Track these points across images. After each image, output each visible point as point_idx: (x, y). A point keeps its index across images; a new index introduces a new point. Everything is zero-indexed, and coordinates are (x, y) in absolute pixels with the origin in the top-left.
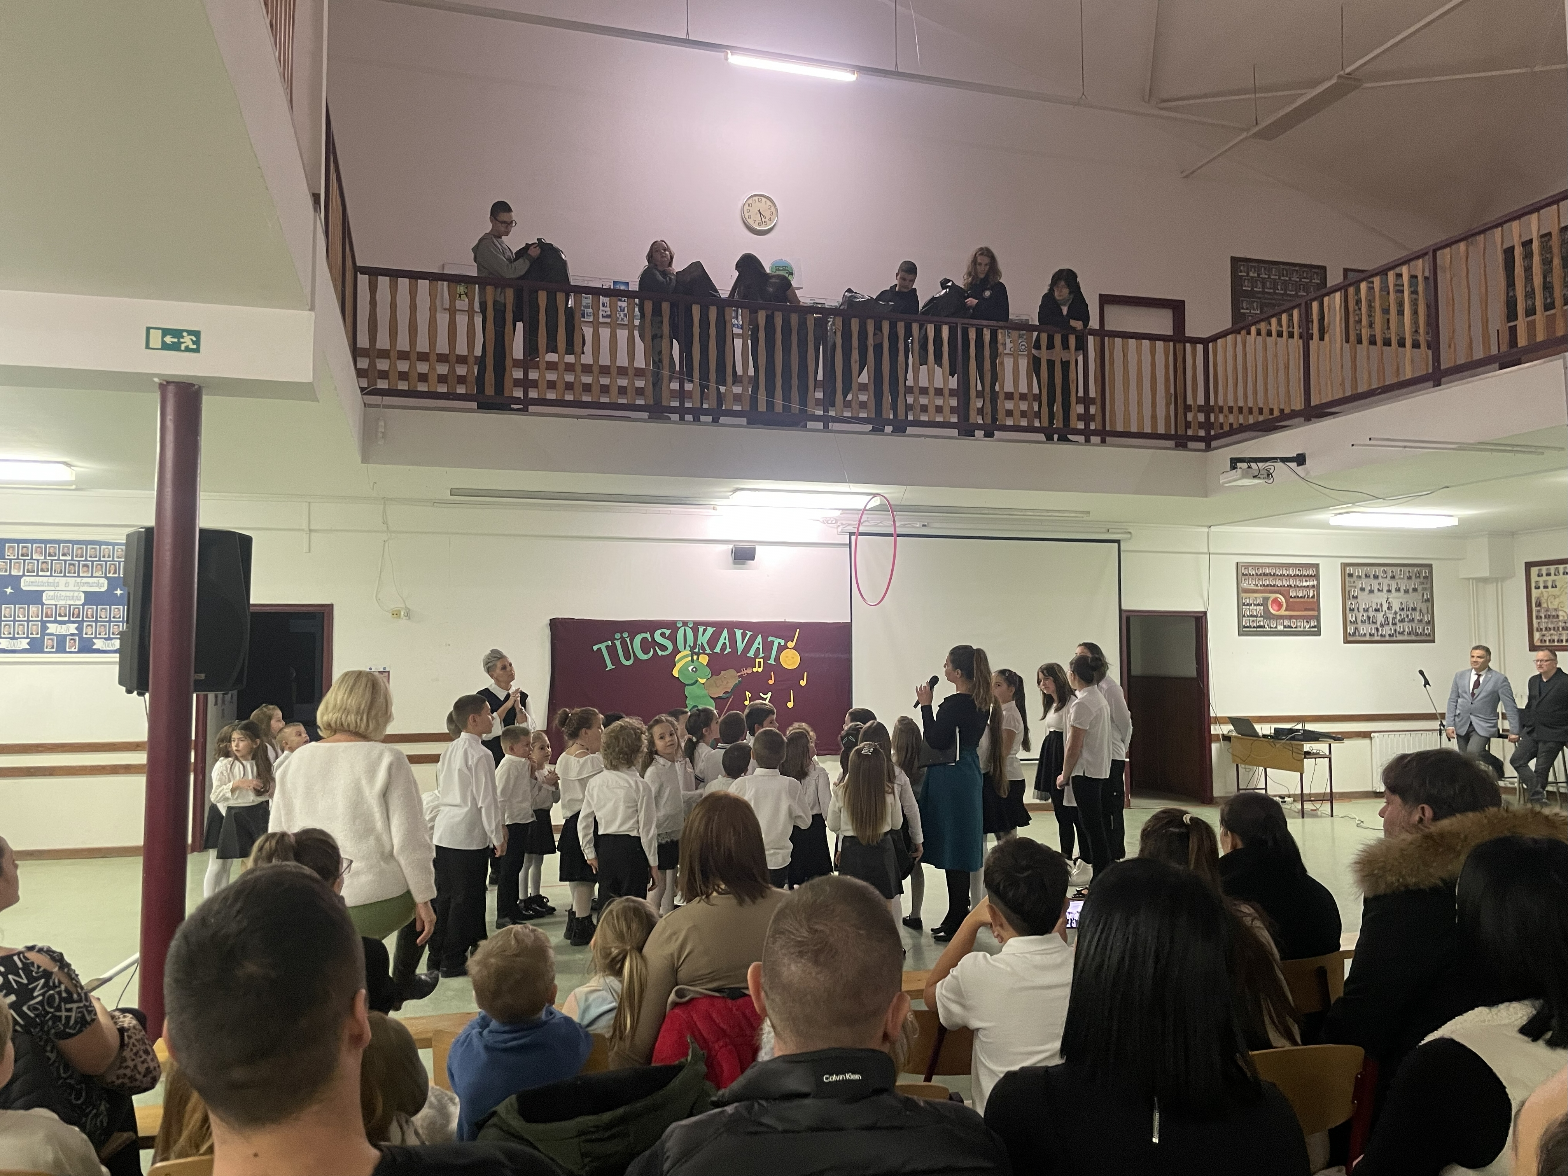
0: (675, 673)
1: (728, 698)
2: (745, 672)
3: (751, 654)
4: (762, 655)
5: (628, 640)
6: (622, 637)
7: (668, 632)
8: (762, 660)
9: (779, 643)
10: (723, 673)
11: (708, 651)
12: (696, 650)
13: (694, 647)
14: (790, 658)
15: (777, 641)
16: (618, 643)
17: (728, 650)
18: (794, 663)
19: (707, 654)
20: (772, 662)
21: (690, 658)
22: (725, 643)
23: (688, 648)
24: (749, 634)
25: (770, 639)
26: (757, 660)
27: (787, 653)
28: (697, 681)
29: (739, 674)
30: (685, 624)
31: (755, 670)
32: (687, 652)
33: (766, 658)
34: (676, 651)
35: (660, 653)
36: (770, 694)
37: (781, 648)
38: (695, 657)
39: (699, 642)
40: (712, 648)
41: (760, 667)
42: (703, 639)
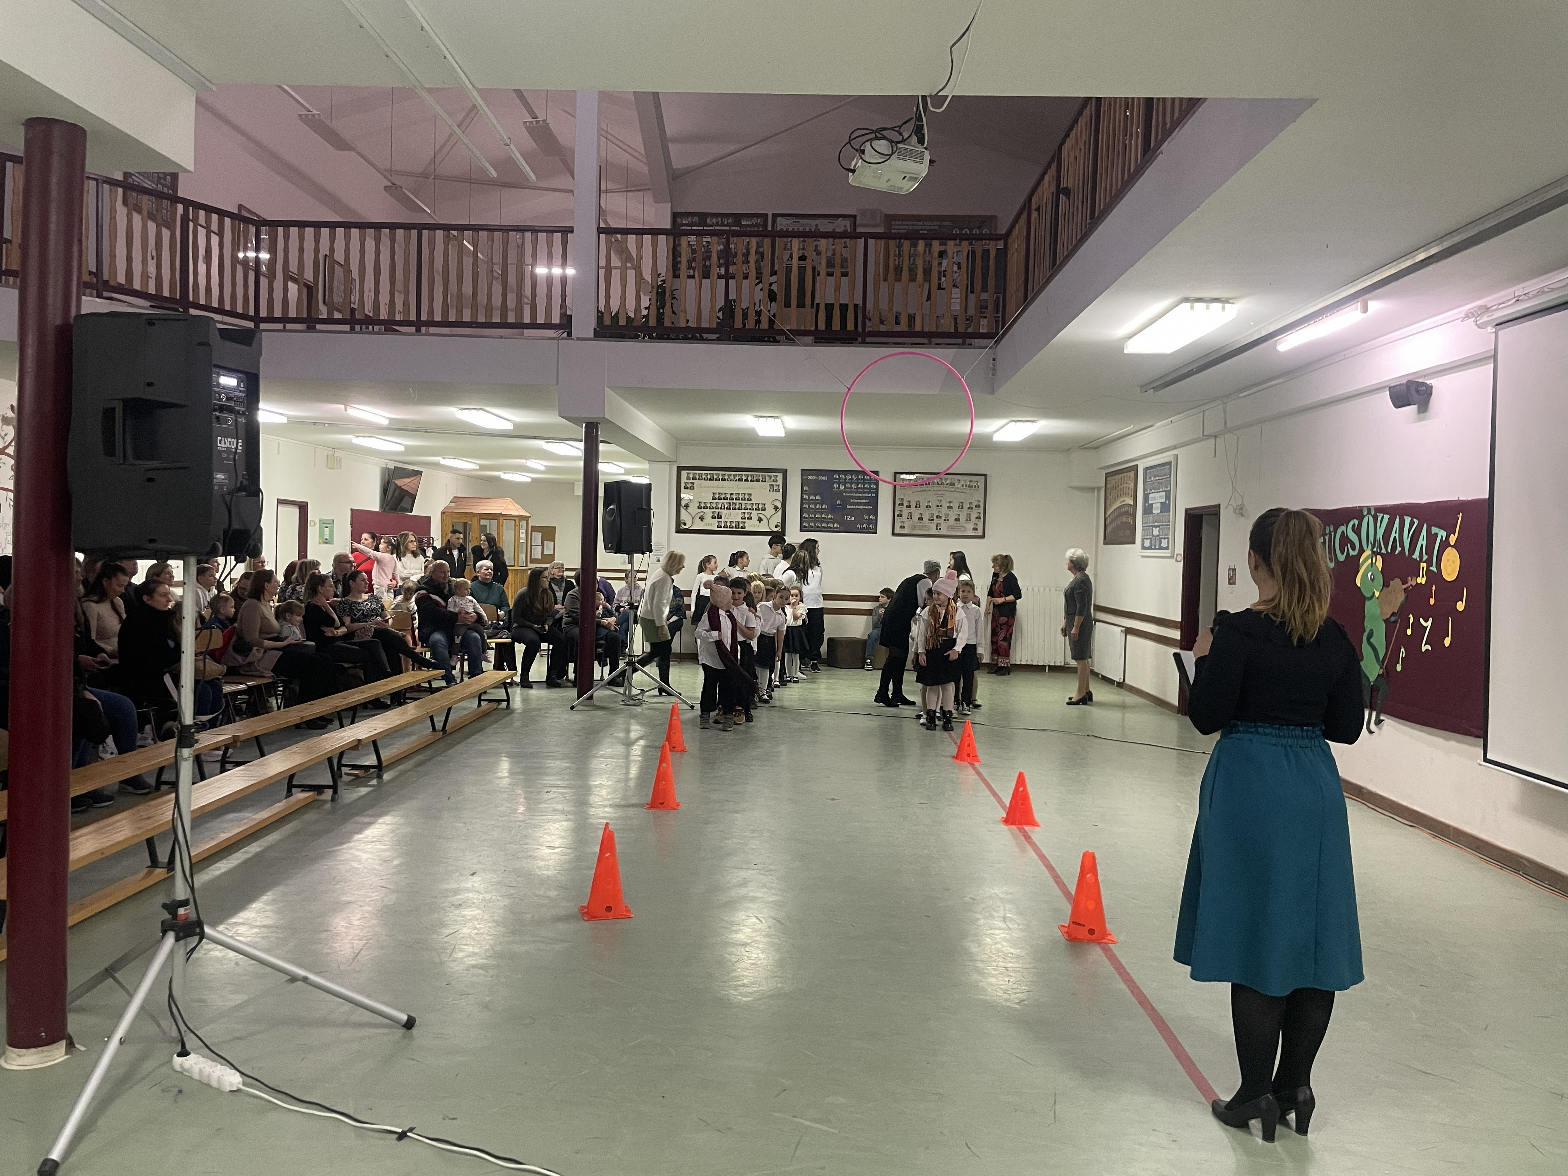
0: (1358, 582)
1: (1395, 622)
2: (1410, 583)
3: (1416, 556)
4: (1425, 557)
5: (1333, 534)
6: (1330, 532)
7: (1356, 522)
8: (1425, 565)
9: (1442, 537)
10: (1391, 582)
11: (1384, 551)
12: (1375, 549)
13: (1374, 546)
14: (1451, 562)
15: (1442, 534)
16: (1327, 538)
17: (1399, 549)
18: (1453, 572)
19: (1382, 555)
20: (1434, 569)
21: (1370, 561)
22: (1395, 537)
23: (1370, 545)
24: (1416, 522)
25: (1434, 530)
26: (1422, 565)
27: (1448, 554)
28: (1374, 593)
29: (1405, 586)
30: (1369, 509)
31: (1419, 580)
32: (1368, 552)
33: (1429, 562)
34: (1362, 551)
35: (1352, 553)
36: (1431, 620)
37: (1445, 544)
38: (1374, 559)
39: (1378, 538)
40: (1386, 548)
41: (1423, 576)
42: (1380, 533)
